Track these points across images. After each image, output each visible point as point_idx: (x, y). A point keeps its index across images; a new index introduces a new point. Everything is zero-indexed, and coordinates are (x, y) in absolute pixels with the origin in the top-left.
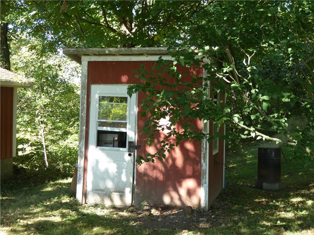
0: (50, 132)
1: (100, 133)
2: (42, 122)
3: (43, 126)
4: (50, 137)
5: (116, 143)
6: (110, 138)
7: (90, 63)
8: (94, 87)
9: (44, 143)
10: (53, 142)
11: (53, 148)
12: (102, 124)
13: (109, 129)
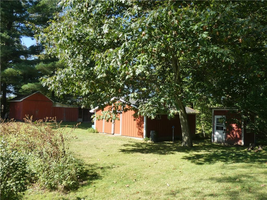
0: (206, 126)
1: (217, 127)
2: (203, 123)
3: (203, 124)
4: (206, 128)
5: (221, 129)
6: (220, 128)
7: (214, 111)
8: (215, 116)
9: (203, 130)
10: (207, 130)
11: (207, 132)
12: (217, 125)
13: (219, 126)
